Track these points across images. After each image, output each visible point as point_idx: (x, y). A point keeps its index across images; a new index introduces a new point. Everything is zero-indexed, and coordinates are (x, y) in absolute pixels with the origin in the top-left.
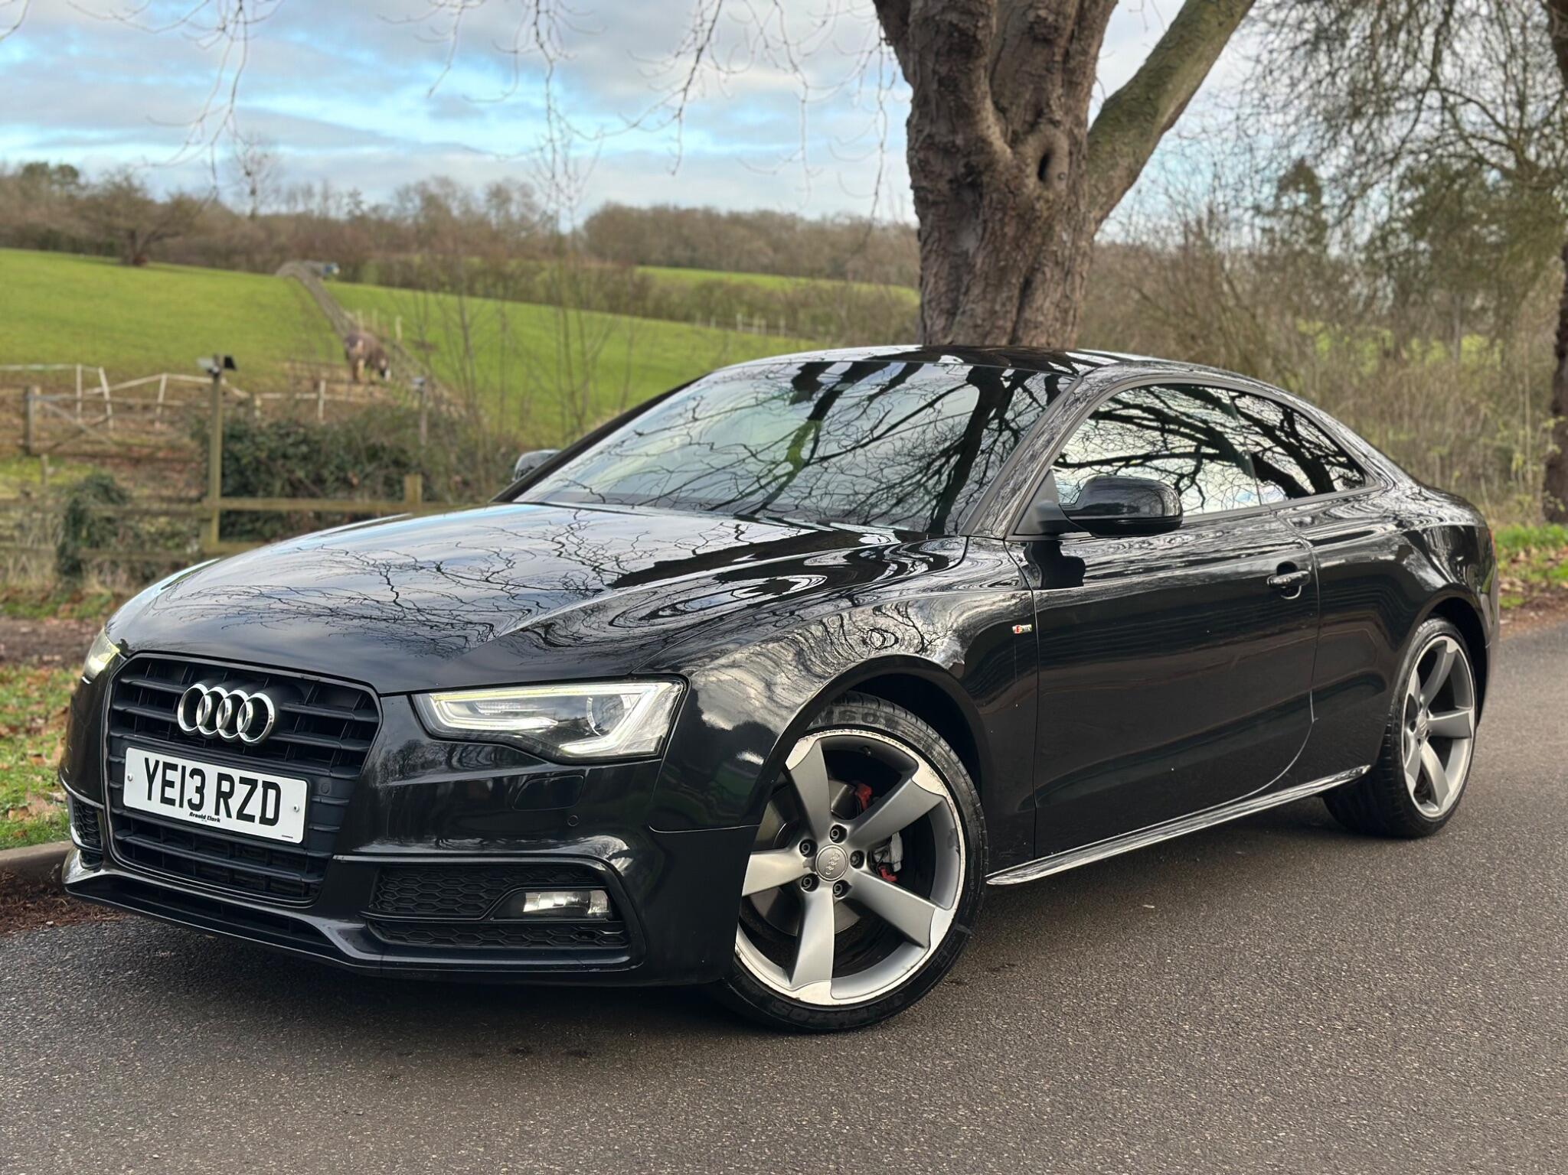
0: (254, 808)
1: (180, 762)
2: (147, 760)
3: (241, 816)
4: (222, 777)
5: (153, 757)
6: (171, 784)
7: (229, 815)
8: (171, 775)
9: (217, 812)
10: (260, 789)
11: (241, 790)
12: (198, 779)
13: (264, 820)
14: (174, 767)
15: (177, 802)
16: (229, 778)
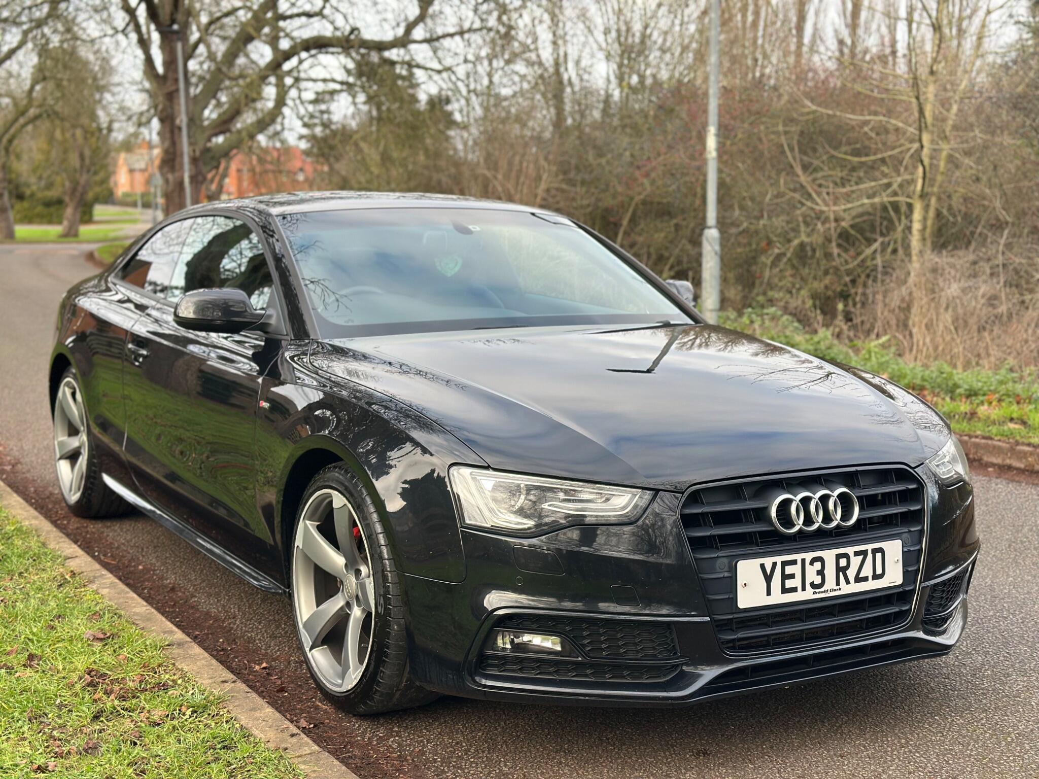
0: (867, 571)
1: (798, 557)
2: (762, 566)
3: (858, 579)
4: (839, 557)
5: (768, 562)
6: (792, 576)
7: (848, 582)
8: (789, 570)
9: (838, 584)
10: (870, 556)
11: (856, 561)
12: (818, 565)
13: (876, 577)
14: (794, 562)
15: (800, 589)
16: (846, 556)
